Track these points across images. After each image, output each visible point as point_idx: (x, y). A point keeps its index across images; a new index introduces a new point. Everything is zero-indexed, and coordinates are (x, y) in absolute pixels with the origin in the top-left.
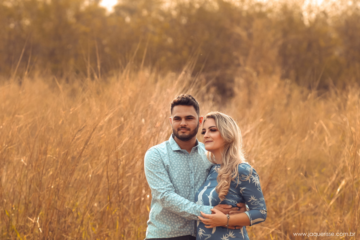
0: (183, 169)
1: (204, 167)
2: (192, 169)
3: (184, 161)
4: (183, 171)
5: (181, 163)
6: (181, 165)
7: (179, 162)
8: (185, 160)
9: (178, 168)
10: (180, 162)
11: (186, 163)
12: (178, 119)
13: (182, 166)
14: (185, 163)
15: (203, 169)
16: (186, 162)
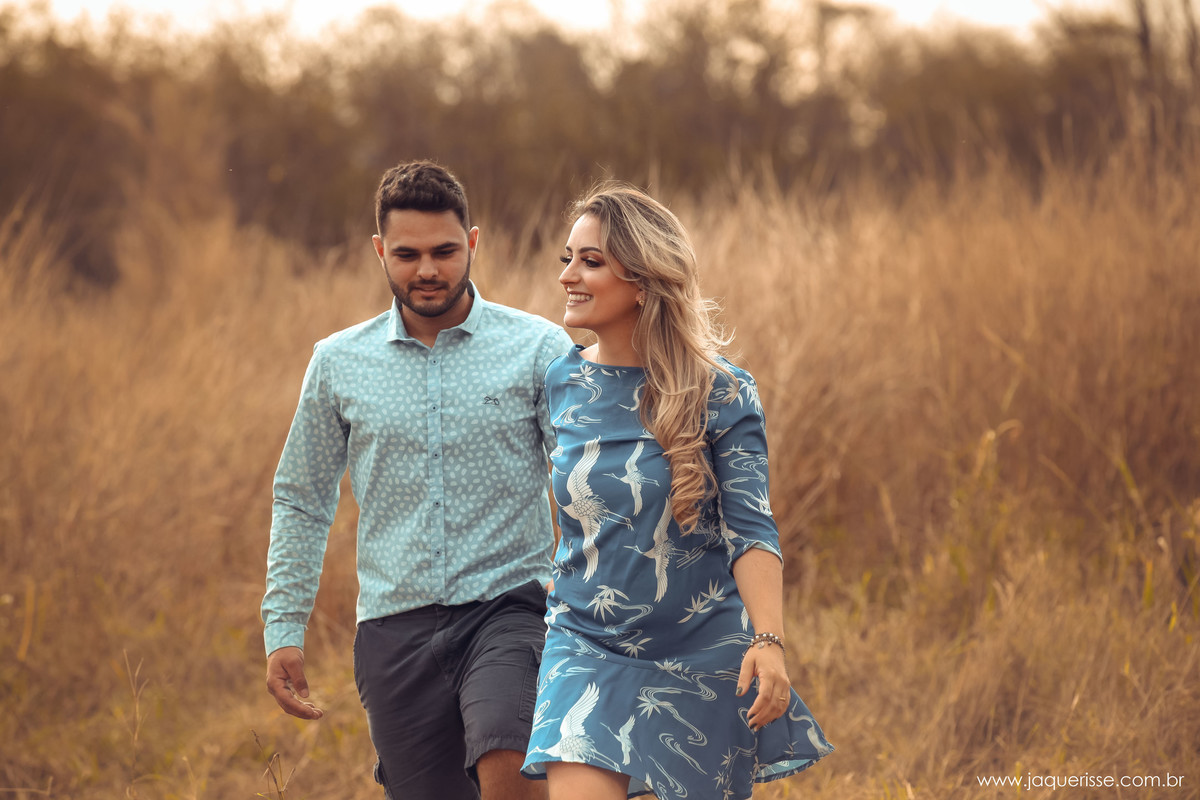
0: (404, 401)
1: (480, 388)
2: (435, 398)
3: (413, 373)
4: (402, 408)
5: (401, 383)
6: (401, 387)
7: (396, 380)
8: (418, 370)
9: (389, 399)
10: (401, 378)
11: (419, 381)
12: (408, 254)
13: (402, 391)
14: (414, 381)
15: (473, 397)
16: (419, 375)
